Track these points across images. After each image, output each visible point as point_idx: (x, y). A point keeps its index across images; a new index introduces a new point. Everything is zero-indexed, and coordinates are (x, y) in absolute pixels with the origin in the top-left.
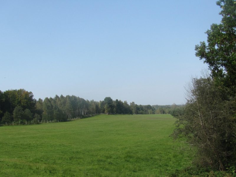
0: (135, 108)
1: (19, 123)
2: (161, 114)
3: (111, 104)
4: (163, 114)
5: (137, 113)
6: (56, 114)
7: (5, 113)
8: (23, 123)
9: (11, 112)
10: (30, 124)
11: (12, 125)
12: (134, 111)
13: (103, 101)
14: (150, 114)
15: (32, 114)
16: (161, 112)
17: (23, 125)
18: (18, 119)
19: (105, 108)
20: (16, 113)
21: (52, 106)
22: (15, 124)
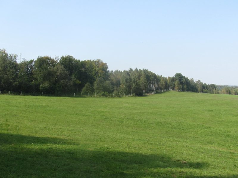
0: (201, 86)
1: (101, 95)
2: (227, 94)
3: (182, 81)
4: (229, 94)
5: (202, 92)
6: (134, 87)
7: (86, 84)
8: (105, 96)
9: (92, 83)
10: (112, 97)
11: (94, 97)
12: (199, 89)
13: (174, 77)
14: (216, 93)
15: (112, 86)
16: (227, 92)
17: (105, 97)
18: (99, 91)
19: (175, 84)
20: (98, 85)
21: (131, 79)
22: (97, 96)
